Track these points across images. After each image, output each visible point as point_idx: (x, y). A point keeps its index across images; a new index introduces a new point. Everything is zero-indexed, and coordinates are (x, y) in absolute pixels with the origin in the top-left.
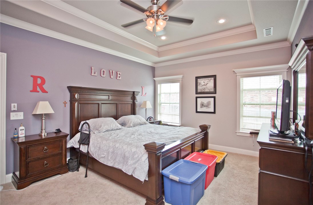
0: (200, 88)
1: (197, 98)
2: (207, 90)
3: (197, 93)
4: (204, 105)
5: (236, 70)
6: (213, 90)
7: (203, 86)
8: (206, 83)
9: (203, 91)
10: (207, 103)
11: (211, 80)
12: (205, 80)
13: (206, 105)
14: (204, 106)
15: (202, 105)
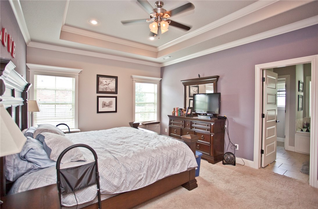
0: (101, 88)
1: (98, 97)
2: (108, 90)
3: (98, 92)
4: (106, 104)
5: (134, 76)
6: (114, 91)
7: (104, 85)
8: (108, 83)
9: (105, 90)
10: (109, 103)
11: (113, 81)
12: (107, 80)
13: (108, 104)
14: (106, 106)
15: (104, 105)
